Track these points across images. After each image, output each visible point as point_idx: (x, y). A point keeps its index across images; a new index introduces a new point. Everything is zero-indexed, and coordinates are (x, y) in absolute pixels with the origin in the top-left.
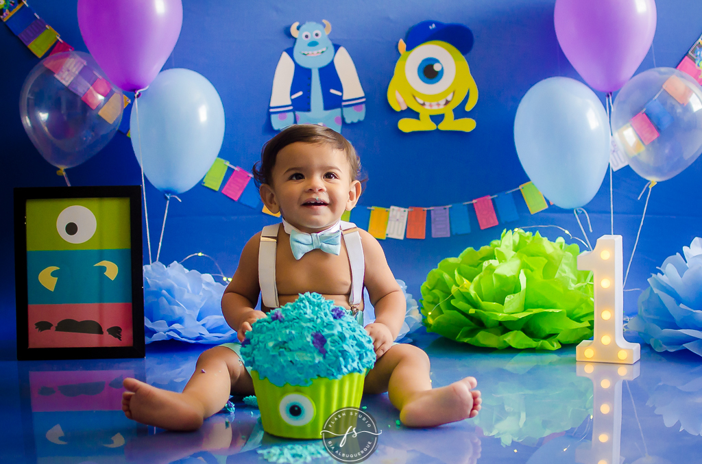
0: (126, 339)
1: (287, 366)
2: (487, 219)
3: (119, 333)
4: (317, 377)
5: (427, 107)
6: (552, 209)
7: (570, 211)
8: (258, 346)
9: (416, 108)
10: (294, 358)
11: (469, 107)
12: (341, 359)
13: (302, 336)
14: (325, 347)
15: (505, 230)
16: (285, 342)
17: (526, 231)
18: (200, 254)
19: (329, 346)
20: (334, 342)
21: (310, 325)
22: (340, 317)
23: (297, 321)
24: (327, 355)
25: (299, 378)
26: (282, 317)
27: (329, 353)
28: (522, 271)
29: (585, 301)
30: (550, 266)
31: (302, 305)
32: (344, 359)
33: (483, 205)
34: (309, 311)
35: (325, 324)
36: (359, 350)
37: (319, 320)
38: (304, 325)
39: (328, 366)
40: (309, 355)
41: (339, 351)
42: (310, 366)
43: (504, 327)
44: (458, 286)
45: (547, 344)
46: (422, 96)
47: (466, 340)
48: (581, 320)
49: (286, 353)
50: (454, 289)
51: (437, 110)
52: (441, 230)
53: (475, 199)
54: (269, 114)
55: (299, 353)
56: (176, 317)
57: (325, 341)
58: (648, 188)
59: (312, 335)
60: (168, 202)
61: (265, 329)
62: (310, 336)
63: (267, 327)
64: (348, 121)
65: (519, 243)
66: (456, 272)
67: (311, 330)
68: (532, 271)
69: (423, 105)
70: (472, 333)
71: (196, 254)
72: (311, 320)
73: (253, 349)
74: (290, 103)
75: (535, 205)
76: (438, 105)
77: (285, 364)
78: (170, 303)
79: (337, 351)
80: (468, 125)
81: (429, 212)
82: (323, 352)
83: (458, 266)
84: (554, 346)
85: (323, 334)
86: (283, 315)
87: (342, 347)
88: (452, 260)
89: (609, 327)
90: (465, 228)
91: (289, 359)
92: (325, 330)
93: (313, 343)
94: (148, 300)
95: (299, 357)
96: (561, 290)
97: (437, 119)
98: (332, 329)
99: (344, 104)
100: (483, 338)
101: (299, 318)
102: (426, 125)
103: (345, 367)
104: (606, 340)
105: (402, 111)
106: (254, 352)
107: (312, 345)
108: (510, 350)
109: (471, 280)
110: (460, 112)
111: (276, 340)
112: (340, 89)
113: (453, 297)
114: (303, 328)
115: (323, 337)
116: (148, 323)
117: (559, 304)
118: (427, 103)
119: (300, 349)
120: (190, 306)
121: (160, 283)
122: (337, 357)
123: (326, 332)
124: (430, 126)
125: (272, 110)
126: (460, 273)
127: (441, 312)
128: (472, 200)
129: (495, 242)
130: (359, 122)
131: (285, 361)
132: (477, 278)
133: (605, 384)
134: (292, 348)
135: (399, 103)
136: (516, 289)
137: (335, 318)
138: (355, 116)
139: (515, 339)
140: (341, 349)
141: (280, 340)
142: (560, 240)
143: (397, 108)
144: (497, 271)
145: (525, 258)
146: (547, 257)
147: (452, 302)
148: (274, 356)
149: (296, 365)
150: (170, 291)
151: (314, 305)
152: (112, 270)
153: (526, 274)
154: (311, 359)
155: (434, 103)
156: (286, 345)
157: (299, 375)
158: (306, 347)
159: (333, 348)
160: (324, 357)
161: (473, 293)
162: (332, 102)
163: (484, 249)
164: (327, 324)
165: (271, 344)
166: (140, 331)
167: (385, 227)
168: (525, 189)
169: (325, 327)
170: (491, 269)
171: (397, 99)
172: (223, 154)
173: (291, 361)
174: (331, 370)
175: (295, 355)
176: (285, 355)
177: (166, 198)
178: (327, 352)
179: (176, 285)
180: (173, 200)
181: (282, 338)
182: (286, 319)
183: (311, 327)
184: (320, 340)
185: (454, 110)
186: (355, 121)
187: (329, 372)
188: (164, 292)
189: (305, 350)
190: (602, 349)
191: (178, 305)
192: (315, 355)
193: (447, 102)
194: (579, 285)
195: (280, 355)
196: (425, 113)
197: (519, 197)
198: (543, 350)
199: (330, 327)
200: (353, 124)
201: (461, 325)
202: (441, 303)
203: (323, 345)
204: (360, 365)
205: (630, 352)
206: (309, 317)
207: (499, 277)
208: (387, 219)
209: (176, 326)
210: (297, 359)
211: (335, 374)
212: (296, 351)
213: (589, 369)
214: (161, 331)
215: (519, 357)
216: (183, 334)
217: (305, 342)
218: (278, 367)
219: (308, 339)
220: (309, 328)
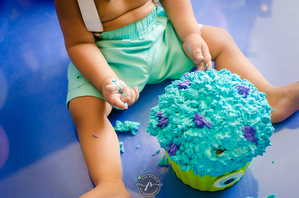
1: (228, 164)
10: (233, 156)
13: (233, 134)
14: (255, 136)
24: (259, 142)
27: (261, 140)
35: (250, 116)
38: (233, 124)
41: (267, 134)
55: (236, 150)
57: (255, 131)
59: (242, 131)
62: (241, 132)
77: (225, 164)
79: (265, 135)
82: (255, 141)
85: (251, 125)
91: (229, 159)
92: (252, 121)
93: (246, 136)
95: (236, 154)
107: (245, 140)
111: (212, 147)
115: (251, 128)
119: (236, 147)
123: (253, 123)
131: (225, 161)
134: (228, 149)
148: (215, 162)
149: (235, 160)
154: (246, 151)
156: (221, 147)
158: (241, 144)
160: (257, 144)
173: (231, 160)
175: (233, 153)
176: (224, 157)
178: (258, 140)
182: (213, 124)
183: (240, 124)
184: (250, 132)
189: (240, 146)
192: (250, 146)
195: (220, 158)
210: (236, 156)
212: (232, 149)
217: (239, 140)
218: (220, 167)
219: (242, 137)
220: (238, 126)
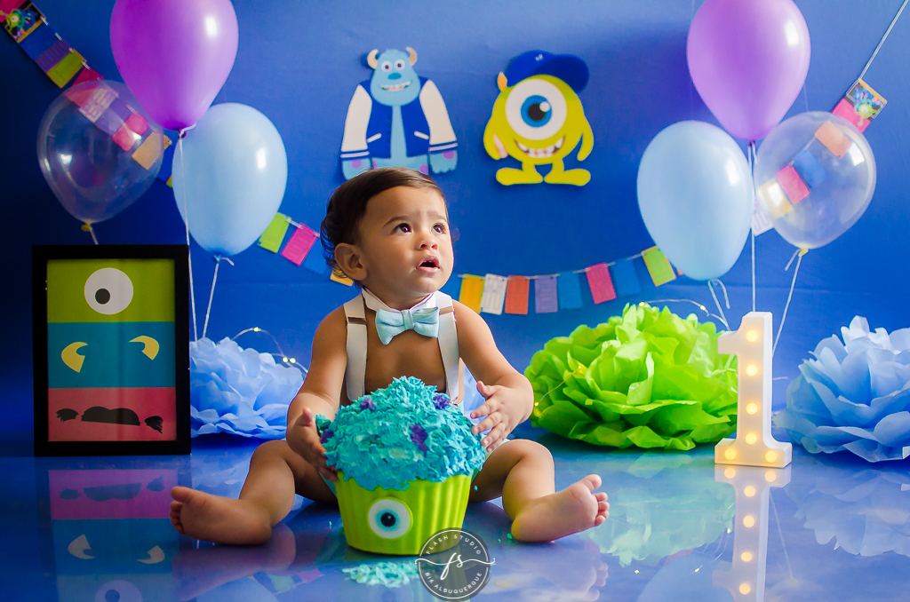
0: (168, 432)
1: (380, 465)
2: (602, 291)
3: (159, 424)
4: (415, 479)
5: (532, 155)
6: (682, 280)
7: (704, 283)
8: (344, 440)
9: (518, 156)
10: (388, 456)
11: (582, 156)
12: (445, 457)
13: (398, 429)
14: (426, 442)
15: (627, 305)
16: (377, 436)
17: (652, 305)
18: (256, 329)
19: (431, 442)
20: (436, 436)
21: (407, 415)
22: (443, 407)
23: (392, 410)
24: (428, 452)
25: (394, 480)
26: (373, 405)
27: (431, 450)
28: (649, 355)
29: (724, 392)
30: (682, 349)
31: (398, 391)
32: (449, 457)
33: (597, 274)
34: (406, 399)
35: (426, 415)
36: (467, 447)
37: (419, 410)
38: (401, 415)
39: (429, 466)
40: (406, 452)
41: (443, 448)
42: (407, 466)
43: (626, 422)
44: (571, 371)
45: (678, 443)
46: (526, 141)
47: (581, 437)
48: (720, 414)
49: (378, 449)
50: (566, 375)
51: (543, 159)
52: (547, 303)
53: (588, 266)
54: (341, 161)
55: (395, 450)
56: (229, 405)
57: (426, 436)
58: (797, 257)
59: (410, 428)
60: (217, 266)
61: (352, 419)
62: (407, 429)
63: (355, 417)
64: (436, 170)
65: (644, 321)
66: (569, 355)
67: (409, 423)
68: (661, 353)
69: (527, 152)
70: (587, 428)
71: (251, 329)
72: (409, 410)
73: (338, 443)
74: (365, 147)
75: (661, 274)
76: (545, 152)
77: (377, 463)
78: (221, 388)
79: (440, 448)
80: (581, 177)
81: (532, 282)
82: (423, 449)
83: (570, 347)
84: (686, 445)
85: (424, 427)
86: (375, 403)
87: (447, 443)
88: (561, 340)
89: (755, 422)
90: (576, 302)
91: (382, 457)
92: (426, 422)
93: (412, 437)
94: (194, 384)
95: (394, 455)
96: (696, 377)
97: (544, 169)
98: (435, 421)
99: (431, 149)
100: (602, 435)
101: (394, 407)
102: (529, 176)
103: (450, 467)
104: (751, 438)
105: (501, 160)
106: (339, 446)
107: (409, 439)
108: (634, 449)
109: (587, 365)
110: (571, 162)
111: (366, 433)
112: (427, 131)
113: (565, 385)
114: (399, 419)
115: (423, 430)
116: (194, 413)
117: (693, 395)
118: (532, 151)
119: (395, 445)
120: (246, 392)
121: (209, 363)
122: (441, 455)
123: (427, 424)
124: (535, 178)
125: (343, 156)
126: (573, 356)
127: (551, 403)
128: (584, 268)
129: (614, 319)
130: (450, 172)
131: (377, 459)
132: (594, 363)
133: (750, 491)
134: (385, 443)
135: (498, 150)
136: (641, 376)
137: (437, 408)
138: (444, 164)
139: (640, 436)
140: (445, 445)
141: (371, 433)
142: (693, 317)
143: (496, 156)
144: (619, 354)
145: (652, 339)
146: (678, 337)
147: (565, 391)
148: (363, 452)
149: (391, 464)
150: (221, 373)
151: (412, 392)
152: (152, 348)
153: (653, 357)
154: (409, 458)
155: (540, 150)
156: (378, 439)
157: (394, 477)
158: (402, 443)
159: (436, 444)
160: (425, 455)
161: (590, 380)
162: (417, 147)
163: (602, 328)
164: (429, 415)
165: (360, 438)
166: (185, 422)
167: (479, 299)
168: (648, 255)
169: (426, 418)
170: (612, 352)
171: (495, 145)
172: (284, 208)
173: (384, 460)
174: (433, 471)
175: (390, 452)
176: (376, 452)
177: (215, 261)
178: (428, 449)
179: (228, 367)
180: (223, 263)
181: (374, 431)
182: (378, 408)
183: (409, 418)
184: (420, 435)
185: (565, 160)
186: (445, 170)
187: (431, 473)
188: (214, 374)
189: (402, 446)
190: (746, 450)
191: (232, 391)
192: (414, 452)
193: (556, 150)
194: (717, 372)
195: (370, 451)
196: (529, 162)
197: (641, 265)
198: (673, 450)
199: (432, 418)
200: (441, 174)
201: (574, 419)
202: (551, 392)
203: (424, 440)
204: (467, 465)
205: (780, 453)
206: (407, 406)
207: (622, 361)
208: (482, 290)
209: (229, 416)
210: (391, 456)
211: (438, 476)
212: (390, 447)
213: (730, 474)
214: (210, 422)
215: (644, 459)
216: (237, 426)
217: (401, 435)
218: (369, 466)
219: (406, 433)
220: (406, 419)
